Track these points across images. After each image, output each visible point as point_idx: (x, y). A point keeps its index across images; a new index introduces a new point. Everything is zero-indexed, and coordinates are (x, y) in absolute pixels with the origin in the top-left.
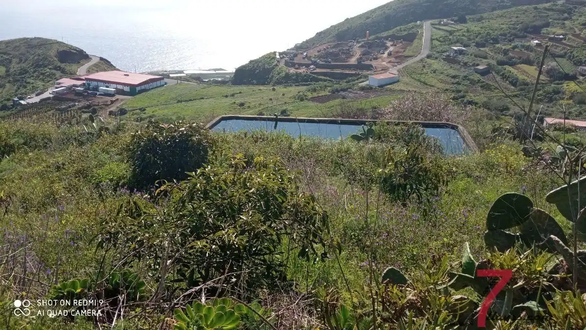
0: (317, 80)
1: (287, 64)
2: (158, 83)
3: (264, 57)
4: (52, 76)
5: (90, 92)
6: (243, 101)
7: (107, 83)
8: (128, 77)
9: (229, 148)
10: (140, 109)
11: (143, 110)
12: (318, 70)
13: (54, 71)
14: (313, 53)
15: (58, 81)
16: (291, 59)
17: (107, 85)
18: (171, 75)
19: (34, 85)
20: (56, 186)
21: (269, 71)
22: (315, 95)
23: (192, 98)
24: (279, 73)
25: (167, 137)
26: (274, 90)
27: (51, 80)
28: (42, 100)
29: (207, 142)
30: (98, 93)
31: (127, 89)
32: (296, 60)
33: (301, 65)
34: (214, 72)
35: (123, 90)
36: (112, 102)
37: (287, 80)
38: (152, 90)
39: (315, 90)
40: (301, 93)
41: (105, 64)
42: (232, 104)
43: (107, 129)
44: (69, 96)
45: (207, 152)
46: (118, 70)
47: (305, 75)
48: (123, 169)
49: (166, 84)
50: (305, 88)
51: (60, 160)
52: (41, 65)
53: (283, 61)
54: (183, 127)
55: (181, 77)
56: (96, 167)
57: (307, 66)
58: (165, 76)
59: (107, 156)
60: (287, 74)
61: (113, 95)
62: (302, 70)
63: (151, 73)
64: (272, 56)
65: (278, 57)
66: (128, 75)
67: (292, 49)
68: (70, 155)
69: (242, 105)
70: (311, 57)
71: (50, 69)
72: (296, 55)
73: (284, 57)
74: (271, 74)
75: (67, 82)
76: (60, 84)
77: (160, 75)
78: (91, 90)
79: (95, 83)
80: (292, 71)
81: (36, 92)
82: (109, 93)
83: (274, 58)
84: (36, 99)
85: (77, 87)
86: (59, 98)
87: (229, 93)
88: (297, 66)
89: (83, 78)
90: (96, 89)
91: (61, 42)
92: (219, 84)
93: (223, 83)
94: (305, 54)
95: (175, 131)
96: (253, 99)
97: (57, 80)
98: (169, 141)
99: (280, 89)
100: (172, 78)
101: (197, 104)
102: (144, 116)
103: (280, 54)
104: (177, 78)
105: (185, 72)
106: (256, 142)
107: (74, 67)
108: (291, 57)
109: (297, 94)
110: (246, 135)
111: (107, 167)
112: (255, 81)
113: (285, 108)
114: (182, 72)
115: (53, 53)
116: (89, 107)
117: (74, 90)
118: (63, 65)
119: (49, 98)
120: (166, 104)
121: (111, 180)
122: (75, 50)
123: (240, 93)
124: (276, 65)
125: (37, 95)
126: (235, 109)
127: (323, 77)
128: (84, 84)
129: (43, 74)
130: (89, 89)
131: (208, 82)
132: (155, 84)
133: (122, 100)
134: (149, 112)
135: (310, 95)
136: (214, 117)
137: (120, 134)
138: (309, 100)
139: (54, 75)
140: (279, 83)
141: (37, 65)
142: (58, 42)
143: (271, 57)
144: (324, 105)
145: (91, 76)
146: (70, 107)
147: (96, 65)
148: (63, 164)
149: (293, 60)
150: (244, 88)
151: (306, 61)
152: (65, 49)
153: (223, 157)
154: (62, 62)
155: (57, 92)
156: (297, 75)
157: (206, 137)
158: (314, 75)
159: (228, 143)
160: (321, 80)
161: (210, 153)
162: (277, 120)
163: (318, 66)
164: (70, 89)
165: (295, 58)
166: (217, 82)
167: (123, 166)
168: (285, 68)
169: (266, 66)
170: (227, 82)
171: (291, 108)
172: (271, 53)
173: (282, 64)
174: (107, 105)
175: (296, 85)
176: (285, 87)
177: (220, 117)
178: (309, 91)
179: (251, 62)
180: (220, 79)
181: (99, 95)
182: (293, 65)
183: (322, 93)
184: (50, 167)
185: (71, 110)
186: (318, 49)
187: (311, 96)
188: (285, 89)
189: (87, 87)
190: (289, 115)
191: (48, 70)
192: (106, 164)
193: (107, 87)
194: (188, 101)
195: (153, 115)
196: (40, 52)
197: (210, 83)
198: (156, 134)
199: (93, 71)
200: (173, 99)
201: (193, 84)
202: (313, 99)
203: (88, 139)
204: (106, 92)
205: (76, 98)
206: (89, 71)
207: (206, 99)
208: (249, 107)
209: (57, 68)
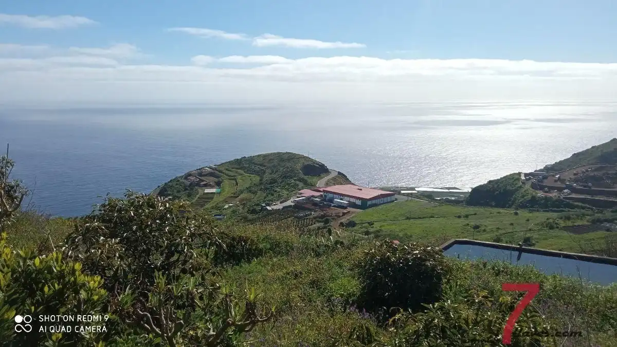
0: (573, 207)
1: (534, 186)
2: (389, 199)
3: (506, 178)
4: (295, 187)
5: (325, 203)
6: (478, 224)
7: (342, 196)
8: (361, 192)
9: (465, 278)
10: (369, 223)
11: (371, 224)
12: (574, 196)
13: (298, 182)
14: (568, 175)
15: (300, 192)
16: (538, 181)
17: (342, 197)
18: (402, 192)
19: (280, 193)
20: (293, 294)
21: (512, 193)
22: (569, 223)
23: (422, 217)
24: (523, 196)
25: (400, 258)
26: (516, 214)
27: (294, 190)
28: (284, 208)
29: (442, 269)
30: (332, 205)
31: (359, 202)
32: (546, 183)
33: (551, 188)
34: (447, 191)
35: (354, 203)
36: (344, 214)
37: (533, 204)
38: (382, 206)
39: (568, 218)
40: (551, 221)
41: (342, 178)
42: (464, 225)
43: (342, 243)
44: (307, 206)
45: (441, 279)
46: (353, 184)
47: (557, 201)
48: (354, 286)
49: (396, 199)
50: (555, 215)
51: (299, 268)
52: (288, 176)
53: (530, 183)
54: (417, 250)
55: (412, 194)
56: (329, 280)
57: (560, 190)
58: (397, 191)
59: (340, 270)
60: (533, 198)
61: (346, 208)
62: (554, 195)
63: (382, 189)
64: (517, 177)
65: (523, 178)
66: (361, 190)
67: (541, 170)
68: (308, 265)
69: (476, 227)
70: (565, 180)
71: (295, 180)
72: (545, 178)
73: (530, 179)
74: (514, 196)
75: (307, 193)
76: (301, 194)
77: (391, 191)
78: (327, 201)
79: (331, 195)
80: (540, 194)
81: (281, 200)
82: (342, 205)
83: (518, 179)
84: (279, 206)
85: (316, 198)
86: (298, 207)
87: (463, 214)
88: (546, 189)
89: (321, 190)
90: (331, 200)
91: (307, 157)
92: (452, 204)
93: (457, 202)
94: (557, 176)
95: (409, 253)
96: (490, 223)
97: (300, 190)
98: (401, 263)
99: (524, 214)
100: (404, 194)
101: (426, 223)
102: (371, 230)
103: (526, 175)
104: (408, 195)
105: (416, 189)
106: (497, 275)
107: (315, 179)
108: (539, 179)
109: (545, 220)
110: (485, 265)
111: (339, 281)
112: (493, 204)
113: (528, 235)
114: (413, 189)
115: (299, 166)
116: (323, 217)
117: (312, 201)
118: (306, 177)
119: (290, 206)
120: (395, 219)
121: (342, 296)
122: (318, 164)
123: (475, 214)
124: (521, 187)
125: (281, 203)
126: (467, 231)
127: (580, 204)
128: (321, 195)
129: (288, 184)
130: (325, 200)
131: (440, 200)
132: (385, 200)
133: (353, 213)
134: (377, 226)
135: (562, 223)
136: (445, 240)
137: (354, 248)
138: (561, 229)
139: (298, 185)
140: (523, 206)
141: (285, 177)
142: (304, 157)
143: (515, 177)
144: (580, 236)
145: (329, 189)
146: (306, 216)
147: (334, 179)
148: (301, 273)
149: (542, 182)
150: (480, 210)
151: (559, 184)
152: (310, 163)
153: (458, 287)
154: (305, 174)
155: (298, 202)
156: (546, 198)
157: (441, 263)
158: (568, 201)
159: (464, 272)
160: (577, 207)
161: (444, 280)
162: (520, 250)
163: (574, 190)
164: (309, 199)
165: (545, 181)
166: (449, 202)
167: (354, 282)
168: (531, 191)
169: (509, 187)
170: (462, 202)
171: (537, 237)
172: (515, 174)
173: (528, 186)
174: (340, 217)
175: (544, 211)
176: (531, 211)
177: (453, 240)
178: (561, 218)
179: (490, 182)
180: (453, 198)
181: (333, 206)
182: (542, 188)
183: (579, 223)
184: (288, 274)
185: (307, 218)
186: (575, 172)
187: (564, 225)
188: (531, 215)
189: (323, 198)
190: (534, 245)
191: (293, 181)
192: (338, 278)
193: (341, 199)
194: (417, 219)
195: (380, 230)
196: (288, 165)
197: (442, 202)
198: (389, 254)
199: (331, 184)
200: (401, 215)
201: (424, 201)
202: (566, 228)
203: (324, 252)
204: (340, 204)
205: (313, 207)
206: (327, 184)
207: (437, 217)
208: (484, 231)
209: (301, 180)
